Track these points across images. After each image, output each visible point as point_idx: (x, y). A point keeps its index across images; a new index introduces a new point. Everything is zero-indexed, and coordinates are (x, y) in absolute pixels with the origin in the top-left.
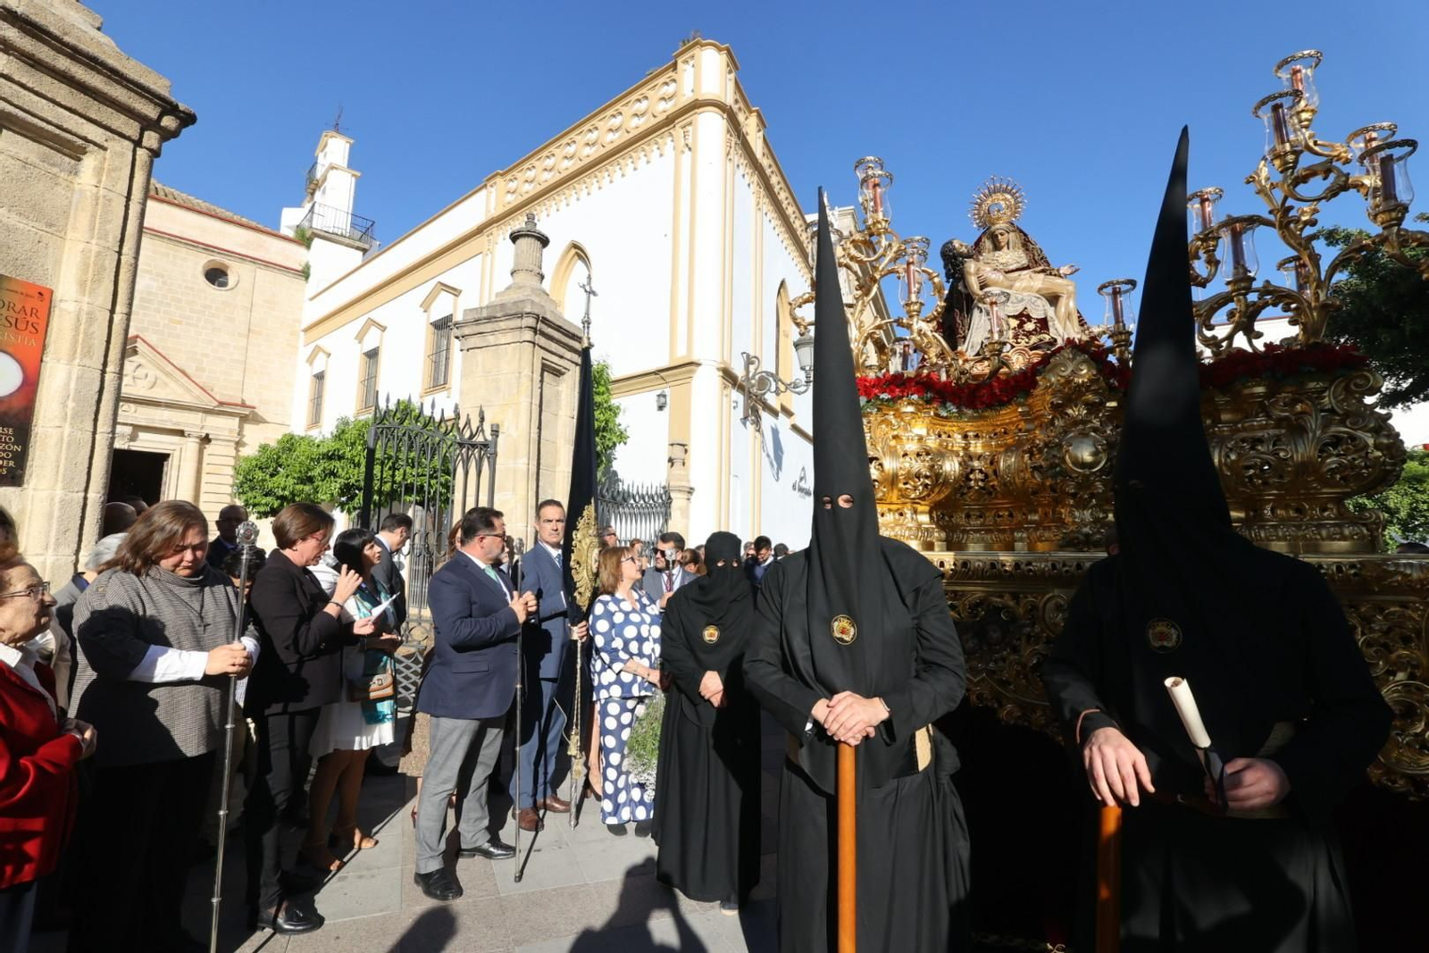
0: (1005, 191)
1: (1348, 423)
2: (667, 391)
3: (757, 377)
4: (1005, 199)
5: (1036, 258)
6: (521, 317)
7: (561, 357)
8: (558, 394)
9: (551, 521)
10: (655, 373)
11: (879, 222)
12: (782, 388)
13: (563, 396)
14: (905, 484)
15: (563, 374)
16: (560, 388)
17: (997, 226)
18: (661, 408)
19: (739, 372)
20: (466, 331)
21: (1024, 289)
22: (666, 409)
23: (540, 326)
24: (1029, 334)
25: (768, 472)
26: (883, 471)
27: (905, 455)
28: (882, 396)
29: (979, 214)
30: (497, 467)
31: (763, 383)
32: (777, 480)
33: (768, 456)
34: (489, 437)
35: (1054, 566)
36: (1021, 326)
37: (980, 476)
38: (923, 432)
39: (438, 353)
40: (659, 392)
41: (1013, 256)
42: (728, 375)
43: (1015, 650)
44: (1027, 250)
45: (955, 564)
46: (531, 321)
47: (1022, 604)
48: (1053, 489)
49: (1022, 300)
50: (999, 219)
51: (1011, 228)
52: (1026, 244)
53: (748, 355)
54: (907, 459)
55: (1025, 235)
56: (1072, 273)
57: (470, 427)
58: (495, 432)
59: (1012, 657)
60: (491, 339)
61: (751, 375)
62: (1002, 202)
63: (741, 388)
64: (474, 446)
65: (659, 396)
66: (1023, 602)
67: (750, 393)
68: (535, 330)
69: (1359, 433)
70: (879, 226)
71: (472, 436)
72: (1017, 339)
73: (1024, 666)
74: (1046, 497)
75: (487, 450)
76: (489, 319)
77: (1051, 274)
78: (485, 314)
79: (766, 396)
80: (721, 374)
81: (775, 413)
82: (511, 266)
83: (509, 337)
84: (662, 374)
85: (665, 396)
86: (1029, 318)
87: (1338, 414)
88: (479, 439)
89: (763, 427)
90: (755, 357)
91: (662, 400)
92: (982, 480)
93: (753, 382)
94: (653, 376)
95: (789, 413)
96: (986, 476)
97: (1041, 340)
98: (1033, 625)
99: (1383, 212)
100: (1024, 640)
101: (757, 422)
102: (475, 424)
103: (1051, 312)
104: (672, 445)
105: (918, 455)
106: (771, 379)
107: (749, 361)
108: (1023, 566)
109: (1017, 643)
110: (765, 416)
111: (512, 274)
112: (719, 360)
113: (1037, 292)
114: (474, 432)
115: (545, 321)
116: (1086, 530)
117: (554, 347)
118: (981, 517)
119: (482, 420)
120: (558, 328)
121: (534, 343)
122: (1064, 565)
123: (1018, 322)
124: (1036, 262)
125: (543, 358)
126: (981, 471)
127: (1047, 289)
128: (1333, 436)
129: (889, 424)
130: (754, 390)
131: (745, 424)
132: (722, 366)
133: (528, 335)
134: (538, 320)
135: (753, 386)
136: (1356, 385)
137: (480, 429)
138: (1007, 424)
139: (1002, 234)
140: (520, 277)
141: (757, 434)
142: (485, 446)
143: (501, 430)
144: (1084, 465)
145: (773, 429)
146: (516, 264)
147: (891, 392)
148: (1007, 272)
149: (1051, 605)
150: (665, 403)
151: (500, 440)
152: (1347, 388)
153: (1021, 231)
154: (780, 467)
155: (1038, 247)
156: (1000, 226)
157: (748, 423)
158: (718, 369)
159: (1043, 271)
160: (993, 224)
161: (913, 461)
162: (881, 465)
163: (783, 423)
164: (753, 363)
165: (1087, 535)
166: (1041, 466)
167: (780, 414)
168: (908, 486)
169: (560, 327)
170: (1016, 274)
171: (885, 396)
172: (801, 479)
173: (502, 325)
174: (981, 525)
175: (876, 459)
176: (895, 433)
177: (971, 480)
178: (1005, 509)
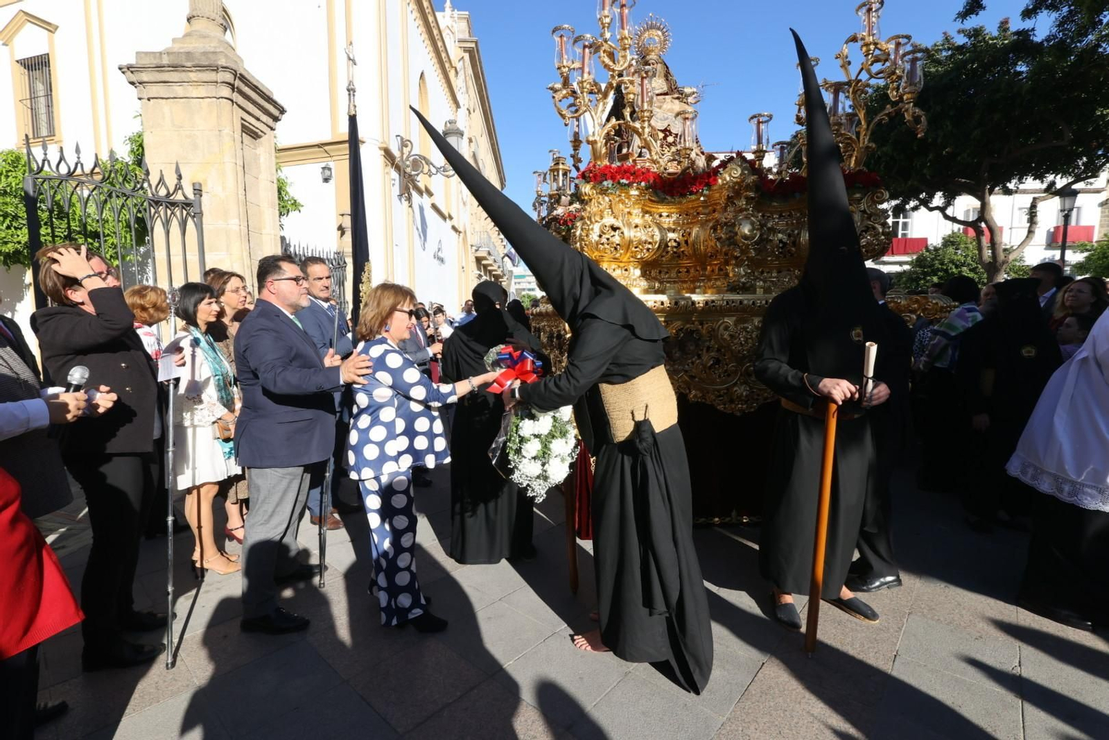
0: (658, 29)
1: (872, 219)
2: (332, 165)
3: (411, 159)
4: (658, 36)
5: (673, 87)
6: (217, 70)
7: (258, 119)
8: (257, 157)
9: (321, 279)
10: (319, 146)
11: (626, 38)
12: (434, 170)
13: (262, 160)
14: (636, 248)
15: (260, 137)
16: (258, 151)
17: (651, 57)
18: (326, 180)
19: (396, 152)
20: (145, 77)
21: (669, 110)
22: (332, 182)
23: (238, 83)
24: (670, 145)
25: (418, 242)
26: (624, 238)
27: (636, 226)
28: (622, 181)
29: (638, 44)
30: (204, 226)
31: (416, 164)
32: (424, 250)
33: (418, 229)
34: (191, 196)
35: (727, 303)
36: (665, 138)
37: (675, 244)
39: (33, 97)
40: (323, 165)
41: (659, 84)
42: (388, 154)
43: (699, 357)
44: (667, 80)
45: (670, 303)
46: (229, 77)
47: (705, 328)
48: (726, 254)
49: (667, 119)
50: (652, 51)
51: (660, 60)
52: (667, 75)
53: (402, 139)
54: (638, 229)
55: (667, 68)
56: (695, 103)
57: (164, 184)
58: (198, 191)
59: (698, 361)
60: (179, 90)
61: (405, 156)
62: (656, 38)
63: (398, 168)
64: (174, 204)
65: (324, 168)
66: (706, 326)
67: (405, 173)
68: (232, 87)
69: (876, 225)
70: (626, 41)
71: (168, 195)
72: (662, 147)
73: (704, 366)
74: (721, 258)
75: (190, 209)
76: (175, 67)
77: (682, 102)
78: (165, 61)
79: (418, 178)
80: (383, 153)
81: (420, 192)
82: (186, 12)
83: (202, 91)
84: (326, 148)
85: (330, 169)
86: (671, 133)
87: (867, 214)
88: (179, 197)
89: (413, 206)
90: (409, 141)
91: (327, 173)
92: (676, 247)
93: (408, 163)
94: (317, 149)
95: (430, 194)
96: (679, 244)
98: (710, 341)
99: (909, 93)
100: (705, 351)
101: (409, 199)
102: (171, 182)
104: (343, 215)
105: (645, 227)
106: (423, 162)
107: (404, 143)
108: (709, 303)
109: (700, 352)
110: (414, 194)
111: (189, 20)
112: (381, 140)
114: (171, 192)
115: (243, 78)
116: (743, 280)
117: (251, 108)
118: (667, 273)
119: (180, 177)
120: (255, 88)
121: (232, 101)
122: (733, 302)
123: (663, 135)
124: (672, 91)
125: (242, 119)
126: (675, 241)
128: (866, 226)
129: (623, 203)
130: (408, 170)
131: (400, 200)
132: (385, 146)
133: (226, 91)
134: (235, 76)
135: (408, 166)
136: (877, 197)
137: (179, 187)
138: (689, 209)
140: (199, 25)
141: (410, 209)
142: (187, 205)
143: (204, 189)
144: (746, 237)
145: (420, 206)
146: (193, 9)
149: (721, 328)
150: (331, 176)
151: (205, 199)
152: (872, 199)
153: (665, 64)
154: (425, 240)
155: (674, 78)
156: (652, 57)
157: (403, 200)
158: (380, 148)
159: (678, 98)
160: (648, 54)
161: (643, 231)
162: (622, 233)
163: (426, 201)
164: (406, 146)
165: (744, 283)
166: (721, 238)
167: (424, 194)
168: (638, 249)
169: (257, 87)
171: (624, 181)
172: (439, 251)
173: (193, 76)
174: (668, 278)
175: (619, 228)
176: (628, 210)
177: (668, 247)
178: (686, 267)
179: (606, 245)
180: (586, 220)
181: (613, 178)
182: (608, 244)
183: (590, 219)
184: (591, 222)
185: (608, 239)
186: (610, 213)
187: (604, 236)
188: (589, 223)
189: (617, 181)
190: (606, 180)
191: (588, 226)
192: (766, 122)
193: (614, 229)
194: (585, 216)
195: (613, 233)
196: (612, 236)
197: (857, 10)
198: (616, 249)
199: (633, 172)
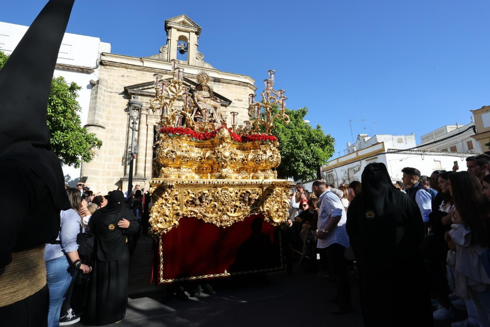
5: (211, 95)
14: (182, 159)
21: (209, 104)
26: (176, 155)
27: (182, 151)
28: (177, 134)
35: (218, 183)
38: (186, 145)
41: (206, 93)
43: (208, 204)
44: (209, 92)
47: (210, 192)
49: (208, 107)
54: (183, 153)
55: (209, 88)
56: (220, 102)
59: (207, 206)
74: (217, 165)
86: (209, 113)
87: (272, 150)
92: (200, 159)
97: (212, 120)
98: (213, 197)
100: (210, 202)
103: (215, 112)
105: (186, 152)
109: (208, 202)
113: (212, 106)
118: (199, 169)
122: (220, 182)
124: (212, 97)
126: (200, 157)
127: (214, 105)
129: (178, 142)
138: (207, 145)
139: (204, 86)
144: (225, 157)
147: (180, 133)
148: (204, 98)
152: (274, 145)
160: (202, 83)
161: (185, 153)
162: (176, 154)
168: (183, 160)
170: (207, 99)
175: (175, 152)
176: (180, 145)
177: (197, 159)
178: (206, 167)
179: (169, 158)
180: (161, 148)
181: (173, 132)
182: (170, 158)
183: (163, 147)
184: (163, 149)
185: (170, 156)
186: (172, 145)
187: (168, 155)
188: (162, 149)
189: (174, 133)
190: (170, 133)
191: (162, 150)
192: (236, 115)
193: (173, 152)
194: (161, 146)
195: (172, 153)
196: (171, 155)
197: (264, 81)
198: (173, 160)
199: (182, 130)
